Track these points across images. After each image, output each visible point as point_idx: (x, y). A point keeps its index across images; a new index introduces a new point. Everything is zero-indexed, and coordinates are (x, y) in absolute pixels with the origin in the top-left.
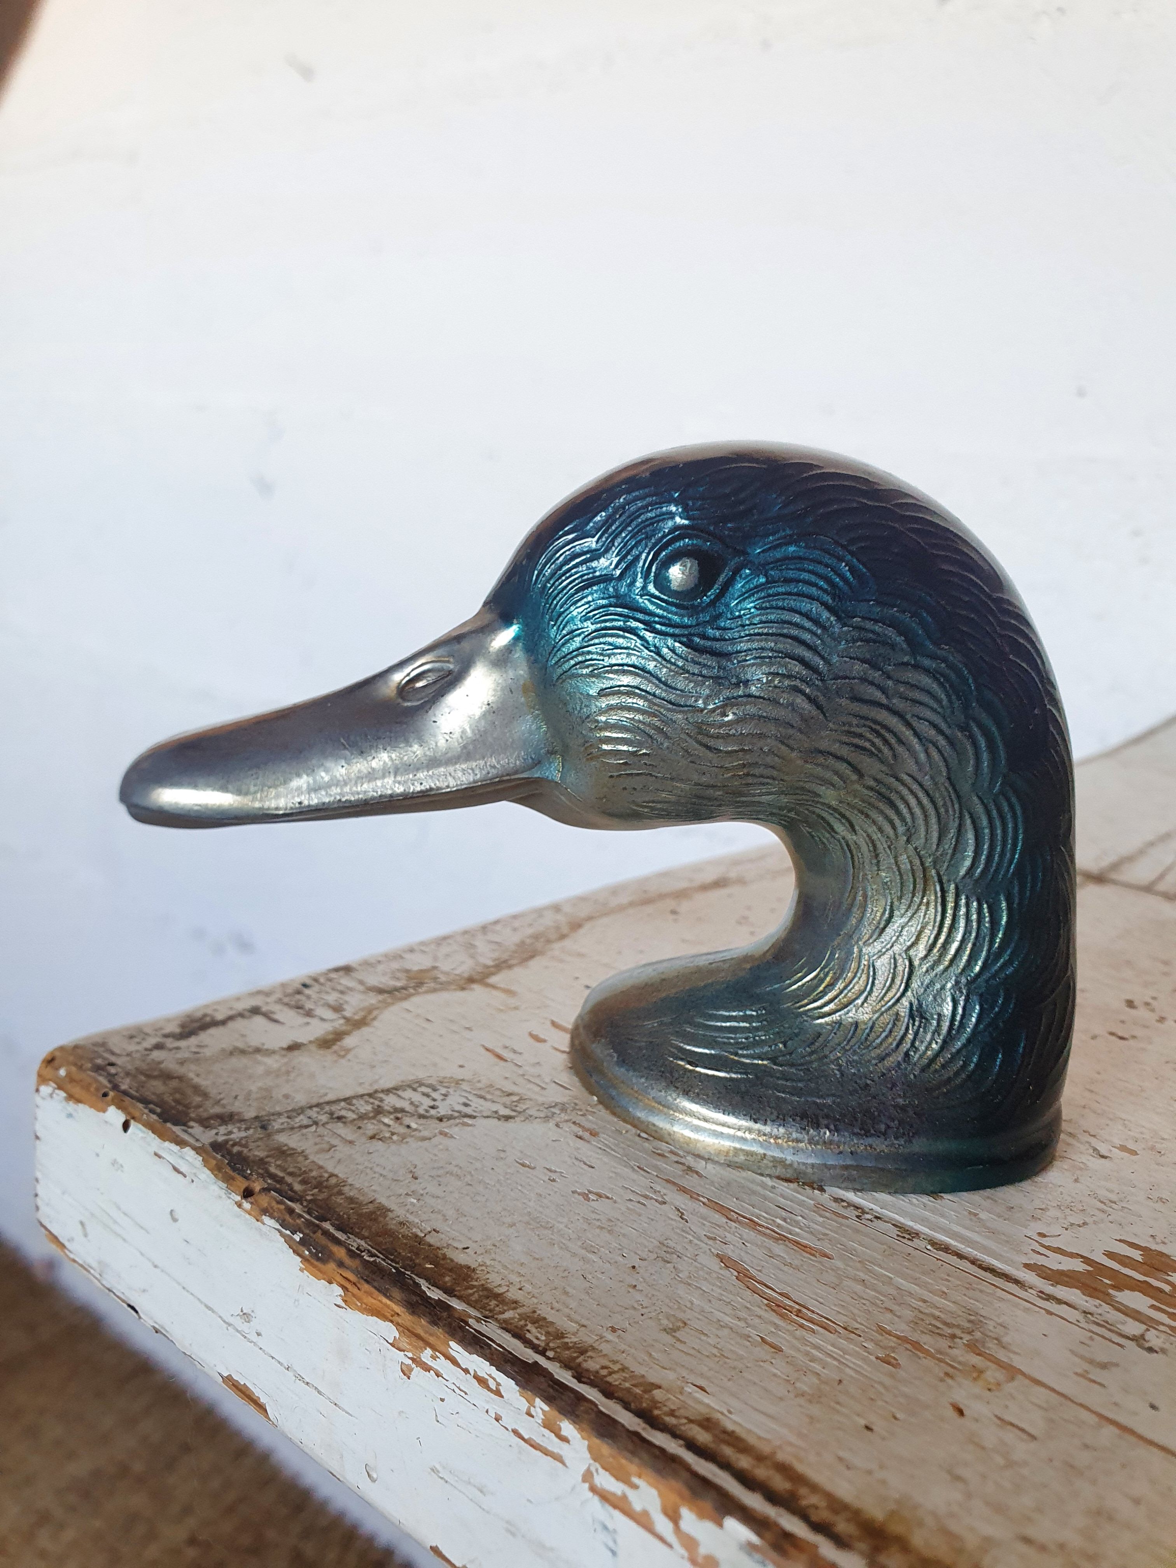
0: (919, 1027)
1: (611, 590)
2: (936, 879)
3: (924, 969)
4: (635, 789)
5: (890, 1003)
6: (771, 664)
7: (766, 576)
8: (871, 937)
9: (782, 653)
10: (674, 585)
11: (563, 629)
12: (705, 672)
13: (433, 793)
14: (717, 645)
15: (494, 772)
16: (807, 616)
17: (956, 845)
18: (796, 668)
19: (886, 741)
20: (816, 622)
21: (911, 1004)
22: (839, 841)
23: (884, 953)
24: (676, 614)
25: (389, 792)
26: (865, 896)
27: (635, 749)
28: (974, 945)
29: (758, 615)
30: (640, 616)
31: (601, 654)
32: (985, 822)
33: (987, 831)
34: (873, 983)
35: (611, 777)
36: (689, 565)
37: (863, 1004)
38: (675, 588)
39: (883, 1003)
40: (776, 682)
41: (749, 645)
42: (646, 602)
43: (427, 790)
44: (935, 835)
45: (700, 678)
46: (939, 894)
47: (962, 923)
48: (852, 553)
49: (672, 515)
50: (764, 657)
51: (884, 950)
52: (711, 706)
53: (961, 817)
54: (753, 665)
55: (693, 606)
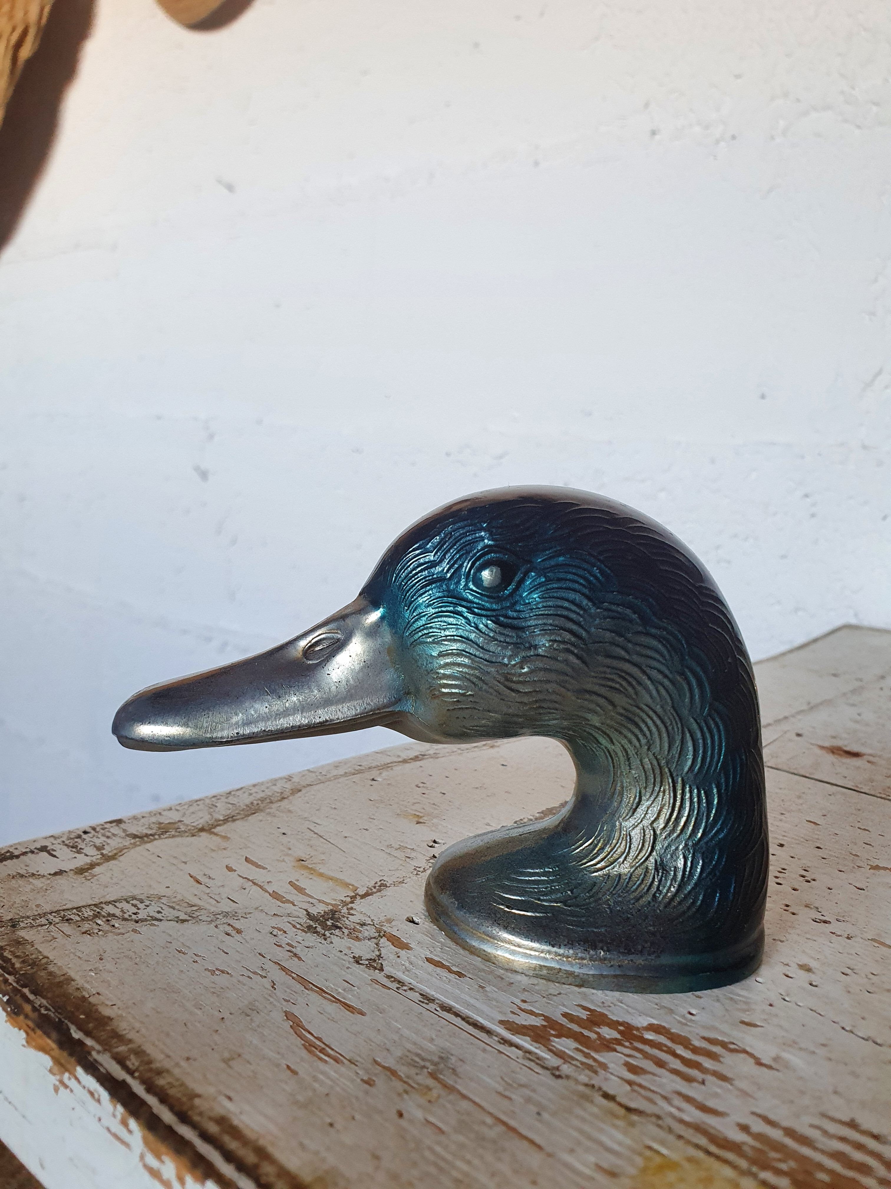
0: (662, 876)
1: (444, 586)
2: (668, 774)
3: (664, 837)
4: (465, 718)
5: (642, 861)
6: (551, 634)
7: (545, 577)
8: (627, 815)
9: (557, 626)
10: (486, 584)
11: (414, 612)
12: (508, 640)
13: (328, 723)
14: (515, 622)
15: (369, 708)
16: (573, 602)
17: (680, 751)
18: (568, 636)
19: (630, 683)
20: (579, 606)
21: (656, 861)
22: (603, 750)
23: (637, 826)
24: (487, 602)
25: (298, 724)
26: (622, 788)
27: (464, 692)
28: (696, 819)
29: (540, 602)
30: (464, 603)
31: (439, 629)
32: (699, 735)
33: (701, 741)
34: (630, 847)
35: (448, 710)
36: (494, 571)
37: (623, 862)
38: (486, 586)
39: (637, 860)
40: (555, 646)
41: (536, 622)
42: (468, 594)
43: (324, 722)
44: (666, 745)
45: (504, 644)
46: (671, 785)
47: (688, 804)
48: (599, 560)
49: (482, 539)
50: (546, 630)
51: (636, 824)
52: (513, 663)
53: (683, 733)
54: (539, 635)
55: (498, 597)
